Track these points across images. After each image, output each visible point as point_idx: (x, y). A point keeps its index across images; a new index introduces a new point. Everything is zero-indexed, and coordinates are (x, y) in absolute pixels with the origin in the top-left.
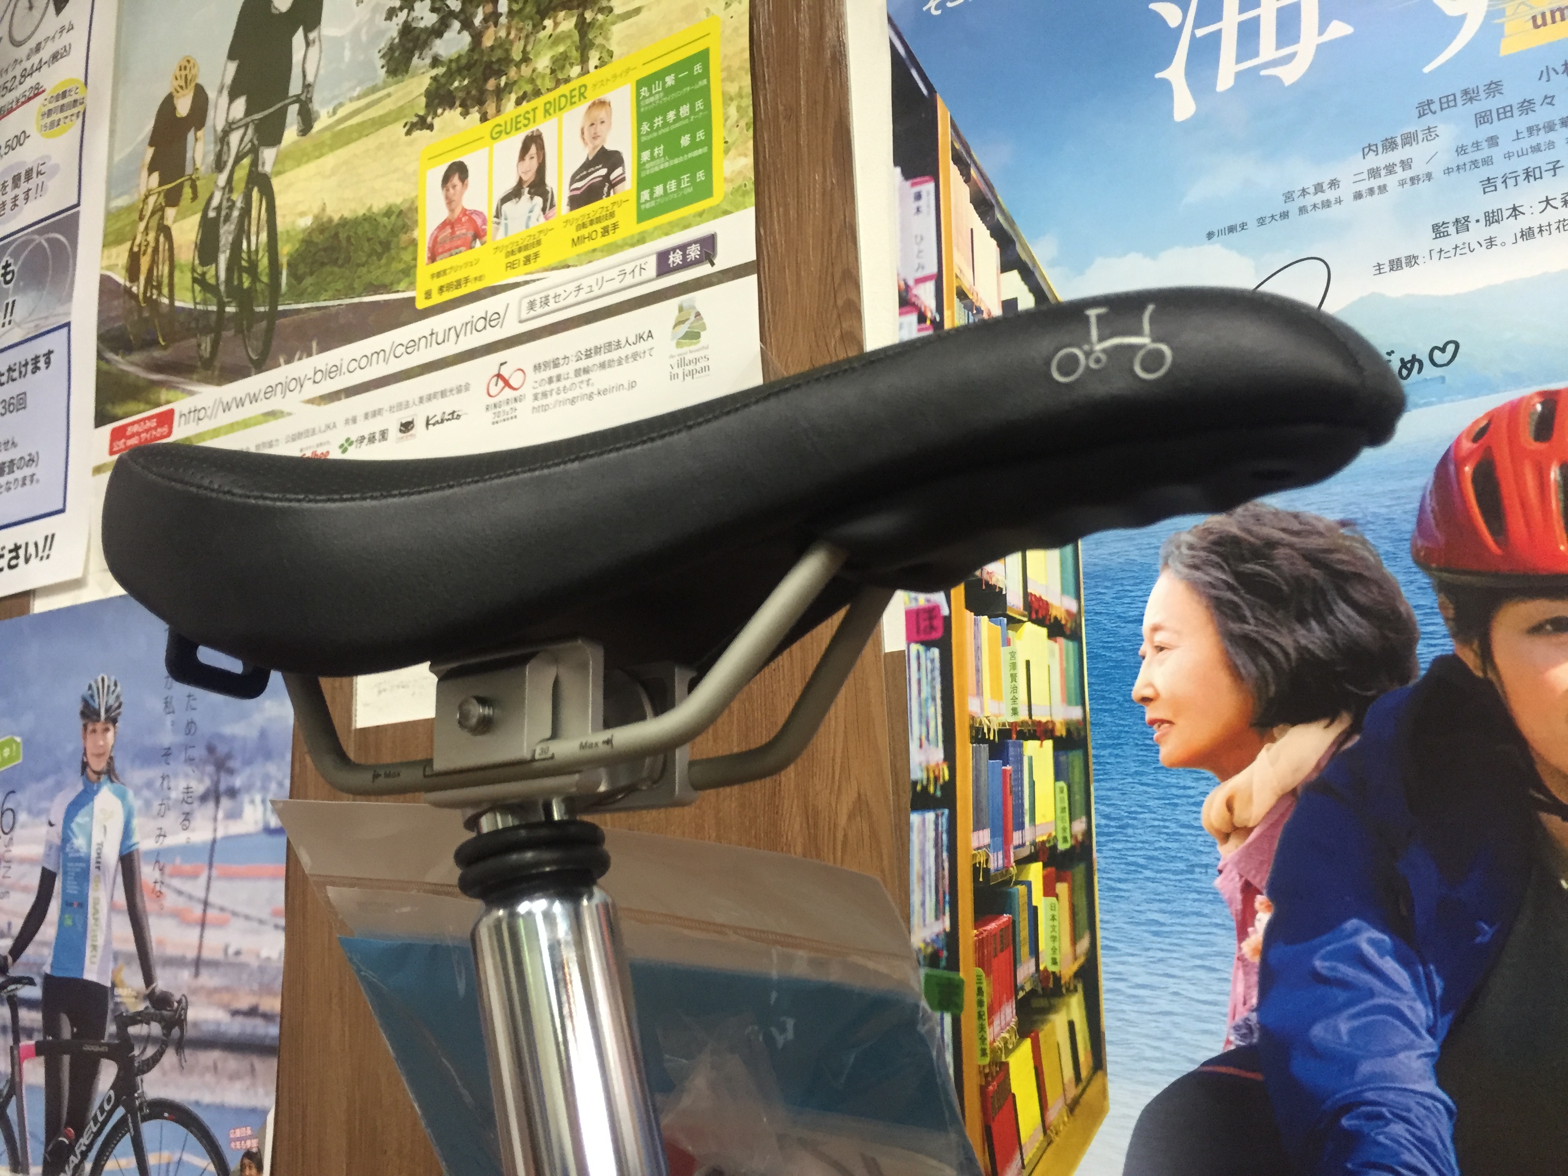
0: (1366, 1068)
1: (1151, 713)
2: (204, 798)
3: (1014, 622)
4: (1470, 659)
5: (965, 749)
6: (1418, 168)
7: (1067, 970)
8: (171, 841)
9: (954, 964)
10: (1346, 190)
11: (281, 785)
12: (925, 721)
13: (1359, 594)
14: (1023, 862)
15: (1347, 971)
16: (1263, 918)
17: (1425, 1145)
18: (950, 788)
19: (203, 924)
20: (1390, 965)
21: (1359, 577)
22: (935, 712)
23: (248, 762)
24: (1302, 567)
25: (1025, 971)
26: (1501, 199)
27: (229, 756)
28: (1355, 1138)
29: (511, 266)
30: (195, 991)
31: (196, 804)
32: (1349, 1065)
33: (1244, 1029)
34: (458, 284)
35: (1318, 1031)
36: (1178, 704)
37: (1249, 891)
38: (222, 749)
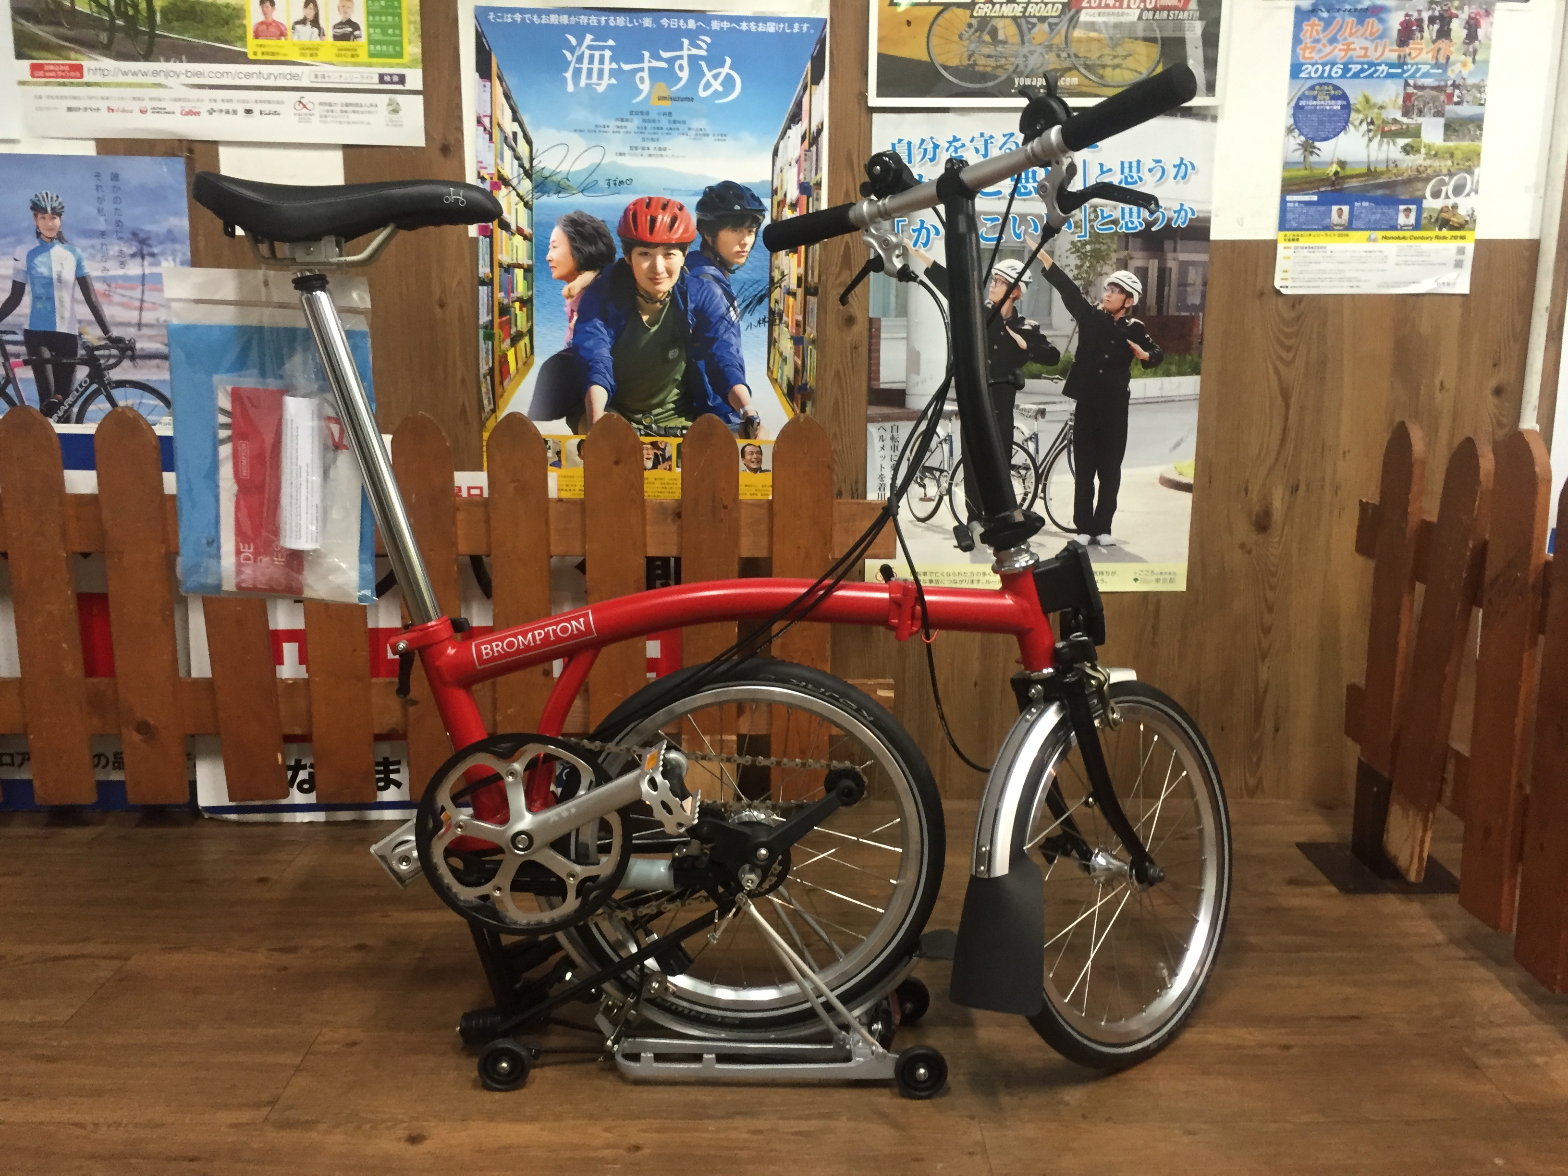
0: (596, 352)
1: (551, 264)
2: (133, 256)
3: (513, 234)
4: (626, 259)
5: (497, 269)
6: (629, 129)
7: (525, 330)
8: (112, 273)
9: (492, 328)
10: (611, 129)
11: (184, 254)
12: (484, 259)
13: (604, 240)
14: (514, 302)
15: (594, 331)
16: (575, 318)
17: (606, 368)
18: (492, 280)
19: (141, 309)
20: (603, 329)
21: (605, 236)
22: (487, 258)
23: (161, 242)
24: (592, 231)
25: (513, 331)
26: (645, 144)
27: (148, 238)
28: (592, 367)
29: (303, 55)
30: (141, 337)
31: (128, 258)
32: (591, 351)
33: (569, 344)
34: (273, 54)
35: (586, 344)
36: (558, 262)
37: (572, 311)
38: (142, 235)
